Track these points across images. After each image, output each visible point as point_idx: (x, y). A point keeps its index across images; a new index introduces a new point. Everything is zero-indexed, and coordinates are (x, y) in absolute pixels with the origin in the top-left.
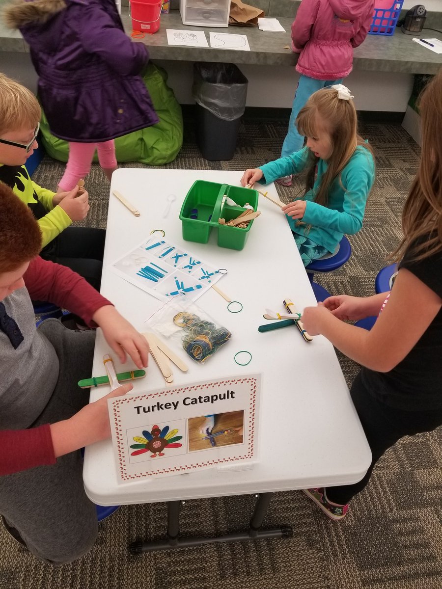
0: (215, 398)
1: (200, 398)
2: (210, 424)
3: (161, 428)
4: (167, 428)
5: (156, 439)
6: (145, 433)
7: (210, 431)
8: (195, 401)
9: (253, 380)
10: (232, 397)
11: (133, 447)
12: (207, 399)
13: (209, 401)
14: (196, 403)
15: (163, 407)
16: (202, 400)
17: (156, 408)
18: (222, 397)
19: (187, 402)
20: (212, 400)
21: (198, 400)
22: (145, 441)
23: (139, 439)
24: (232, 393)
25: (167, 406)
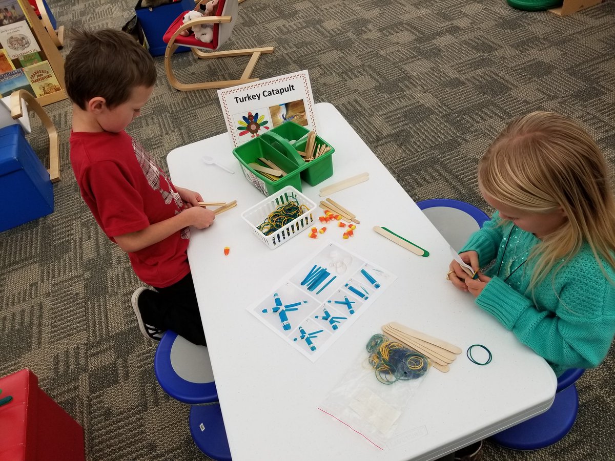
0: (282, 91)
1: (273, 91)
2: (283, 111)
3: (254, 115)
4: (257, 115)
5: (252, 123)
6: (244, 118)
7: (285, 117)
8: (270, 94)
9: (303, 75)
10: (293, 90)
11: (239, 128)
12: (278, 92)
13: (279, 93)
14: (271, 95)
15: (251, 98)
16: (275, 92)
17: (247, 99)
18: (287, 90)
19: (266, 94)
20: (281, 92)
21: (272, 92)
22: (245, 125)
23: (241, 123)
24: (292, 86)
25: (254, 97)
